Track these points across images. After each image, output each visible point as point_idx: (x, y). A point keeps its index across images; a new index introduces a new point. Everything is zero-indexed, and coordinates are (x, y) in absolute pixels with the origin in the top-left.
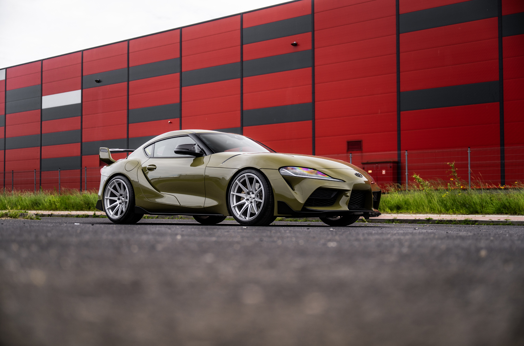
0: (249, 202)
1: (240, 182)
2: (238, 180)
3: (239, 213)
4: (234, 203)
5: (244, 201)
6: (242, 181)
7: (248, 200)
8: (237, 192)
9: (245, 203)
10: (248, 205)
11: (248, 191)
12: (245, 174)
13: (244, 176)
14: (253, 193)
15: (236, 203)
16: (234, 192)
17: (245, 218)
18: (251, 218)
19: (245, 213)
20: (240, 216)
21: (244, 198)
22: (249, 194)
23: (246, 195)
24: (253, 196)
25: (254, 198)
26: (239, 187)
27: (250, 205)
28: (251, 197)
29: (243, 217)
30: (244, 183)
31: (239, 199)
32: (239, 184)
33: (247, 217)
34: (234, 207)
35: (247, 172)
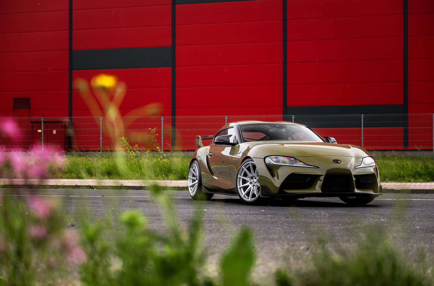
0: (252, 185)
1: (246, 168)
2: (244, 166)
3: (244, 193)
4: (240, 185)
5: (248, 184)
6: (248, 166)
7: (251, 183)
8: (243, 176)
9: (249, 186)
10: (251, 187)
11: (252, 175)
12: (250, 162)
13: (249, 164)
14: (255, 178)
15: (242, 184)
16: (241, 175)
17: (248, 198)
18: (253, 199)
19: (248, 194)
20: (244, 196)
21: (249, 182)
22: (253, 178)
23: (250, 179)
24: (255, 180)
25: (256, 183)
26: (245, 172)
27: (252, 188)
28: (254, 181)
29: (247, 197)
30: (249, 169)
31: (244, 182)
32: (245, 170)
33: (249, 197)
34: (240, 188)
35: (251, 160)
